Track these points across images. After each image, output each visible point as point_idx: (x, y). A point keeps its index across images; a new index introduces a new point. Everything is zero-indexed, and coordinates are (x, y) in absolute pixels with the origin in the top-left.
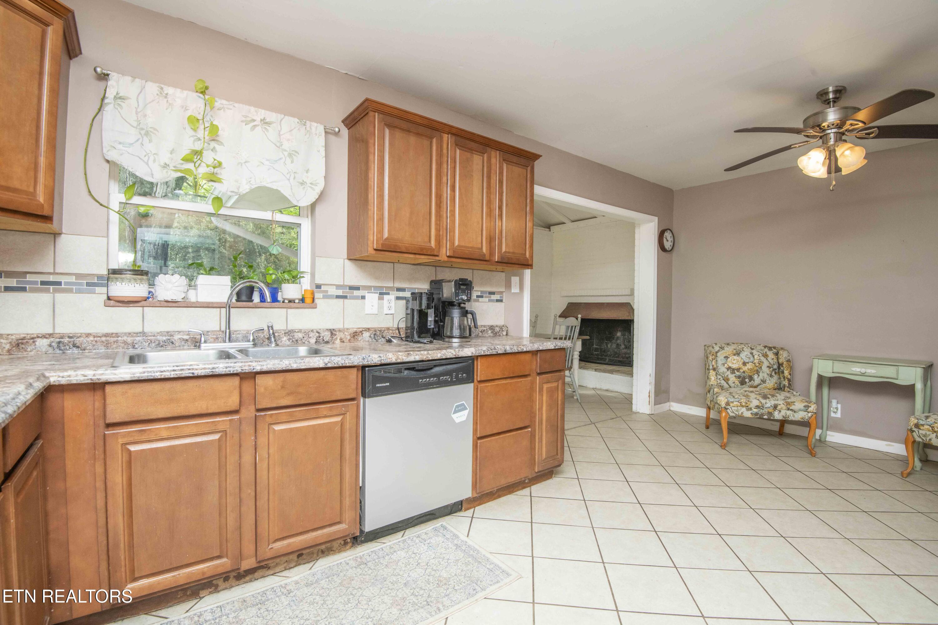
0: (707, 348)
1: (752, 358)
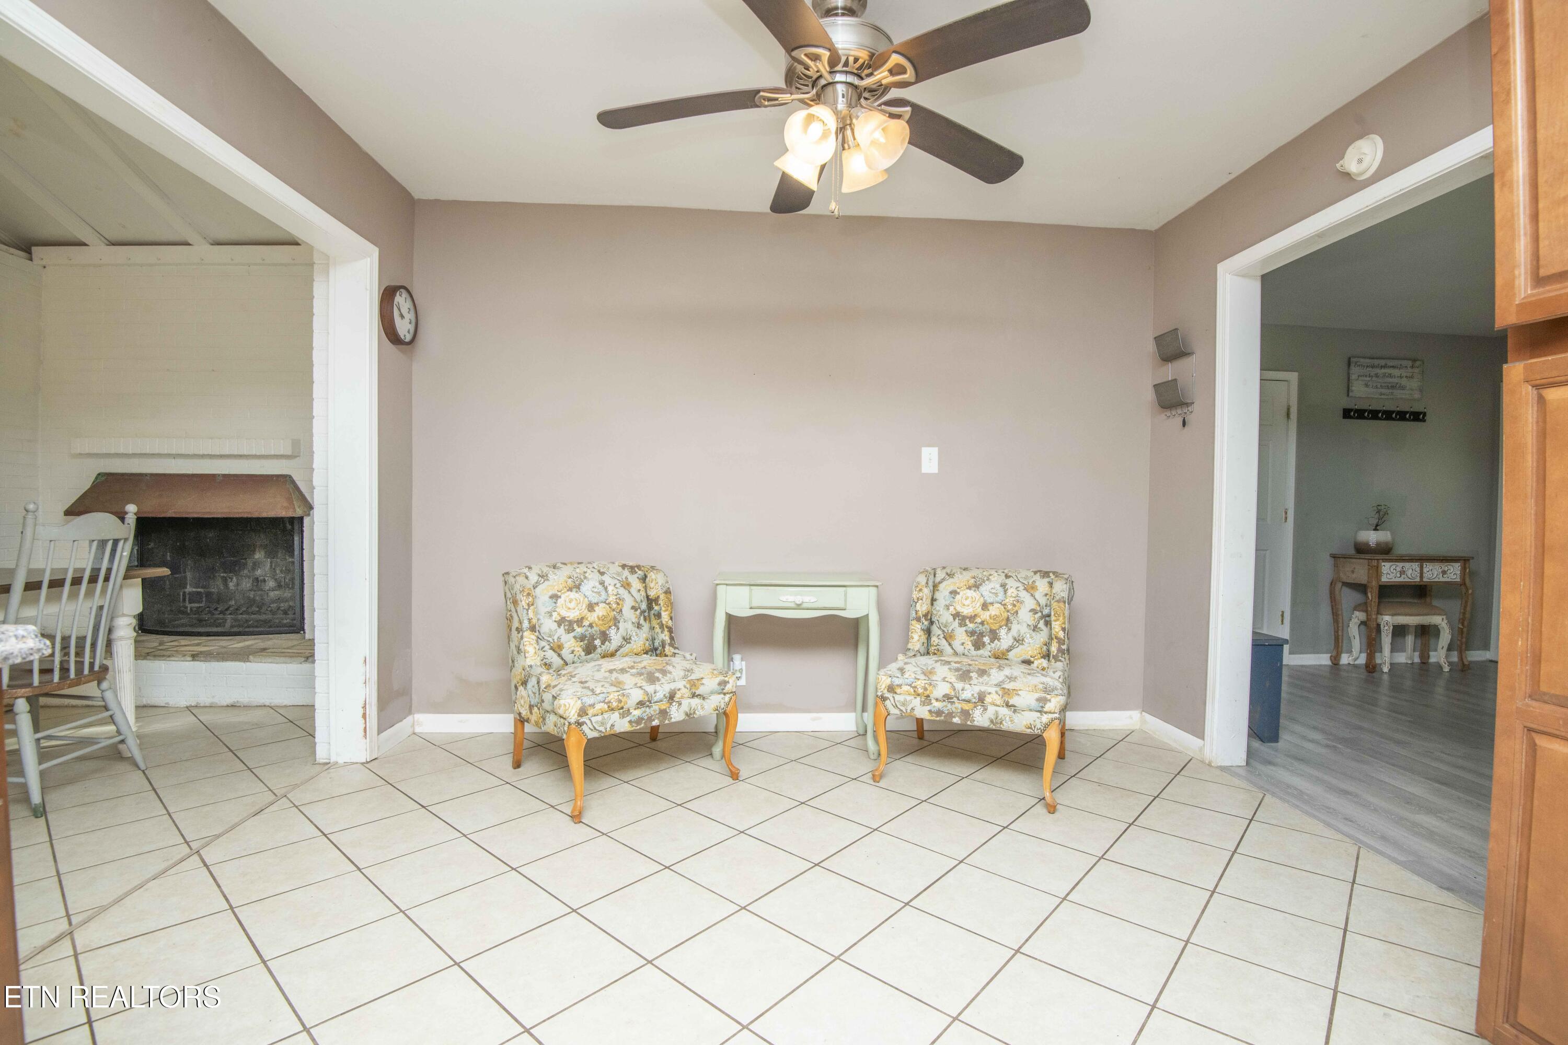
0: (511, 580)
1: (603, 593)
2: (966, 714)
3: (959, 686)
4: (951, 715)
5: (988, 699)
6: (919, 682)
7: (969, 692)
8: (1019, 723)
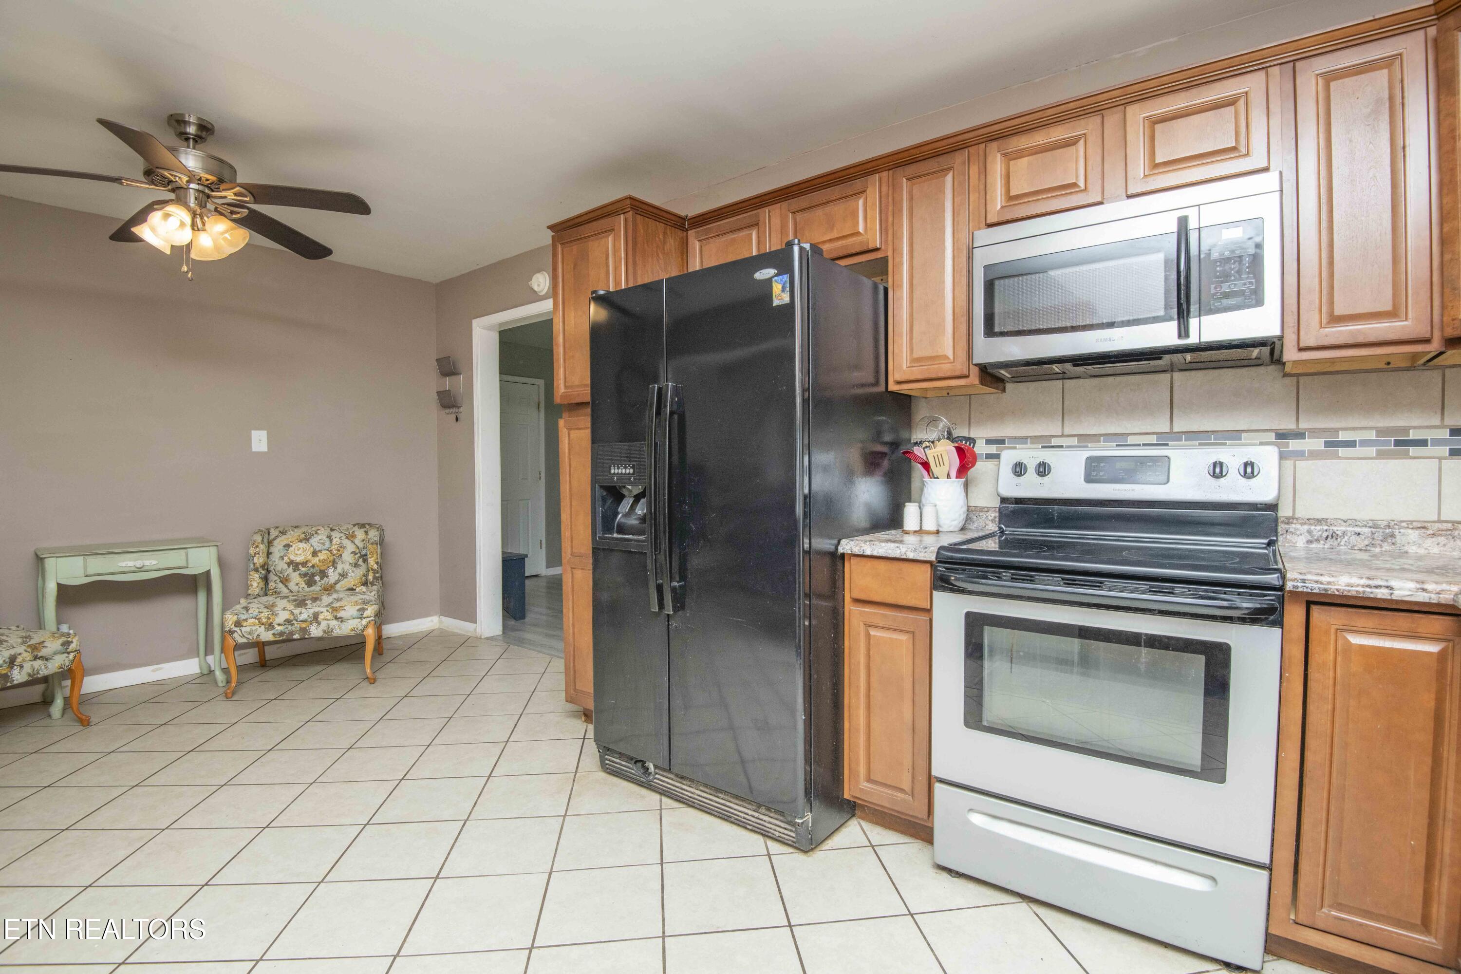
2: (304, 630)
3: (297, 611)
4: (292, 633)
5: (321, 617)
6: (263, 614)
7: (305, 614)
8: (344, 629)
